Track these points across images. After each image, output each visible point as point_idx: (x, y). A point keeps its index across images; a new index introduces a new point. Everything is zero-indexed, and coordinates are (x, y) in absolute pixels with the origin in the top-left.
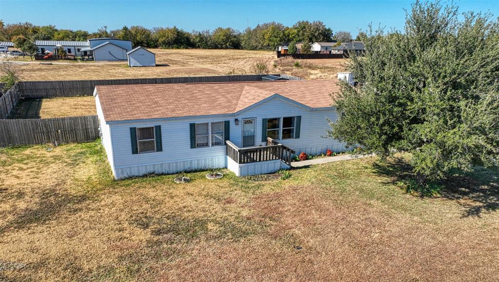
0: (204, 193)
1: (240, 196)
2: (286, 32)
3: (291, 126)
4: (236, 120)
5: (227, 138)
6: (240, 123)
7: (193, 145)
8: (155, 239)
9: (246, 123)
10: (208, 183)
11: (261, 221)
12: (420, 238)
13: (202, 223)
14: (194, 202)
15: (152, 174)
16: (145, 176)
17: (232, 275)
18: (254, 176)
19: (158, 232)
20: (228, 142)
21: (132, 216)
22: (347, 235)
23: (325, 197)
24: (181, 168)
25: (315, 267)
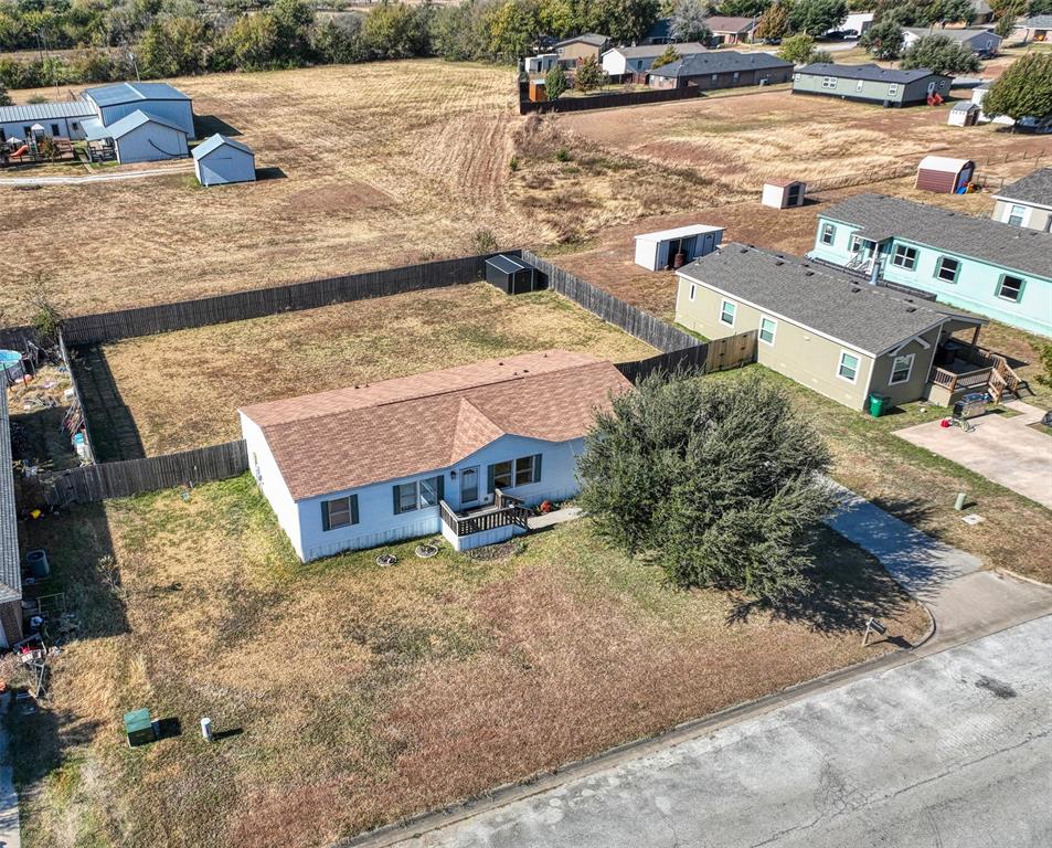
0: (418, 585)
1: (462, 590)
2: (544, 14)
3: (527, 469)
4: (453, 473)
5: (441, 496)
6: (458, 476)
7: (398, 510)
8: (378, 659)
9: (465, 473)
10: (420, 568)
11: (488, 631)
12: (659, 653)
13: (422, 635)
14: (409, 602)
15: (345, 552)
16: (337, 555)
17: (462, 702)
18: (478, 552)
19: (378, 649)
20: (442, 502)
21: (343, 626)
22: (582, 650)
23: (566, 590)
24: (381, 539)
25: (543, 690)
